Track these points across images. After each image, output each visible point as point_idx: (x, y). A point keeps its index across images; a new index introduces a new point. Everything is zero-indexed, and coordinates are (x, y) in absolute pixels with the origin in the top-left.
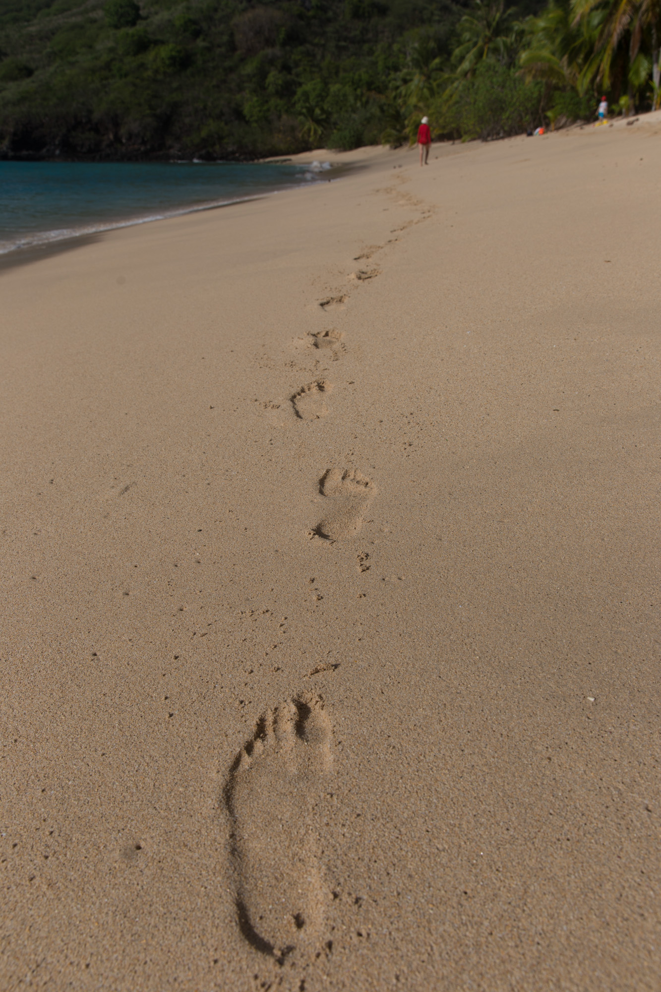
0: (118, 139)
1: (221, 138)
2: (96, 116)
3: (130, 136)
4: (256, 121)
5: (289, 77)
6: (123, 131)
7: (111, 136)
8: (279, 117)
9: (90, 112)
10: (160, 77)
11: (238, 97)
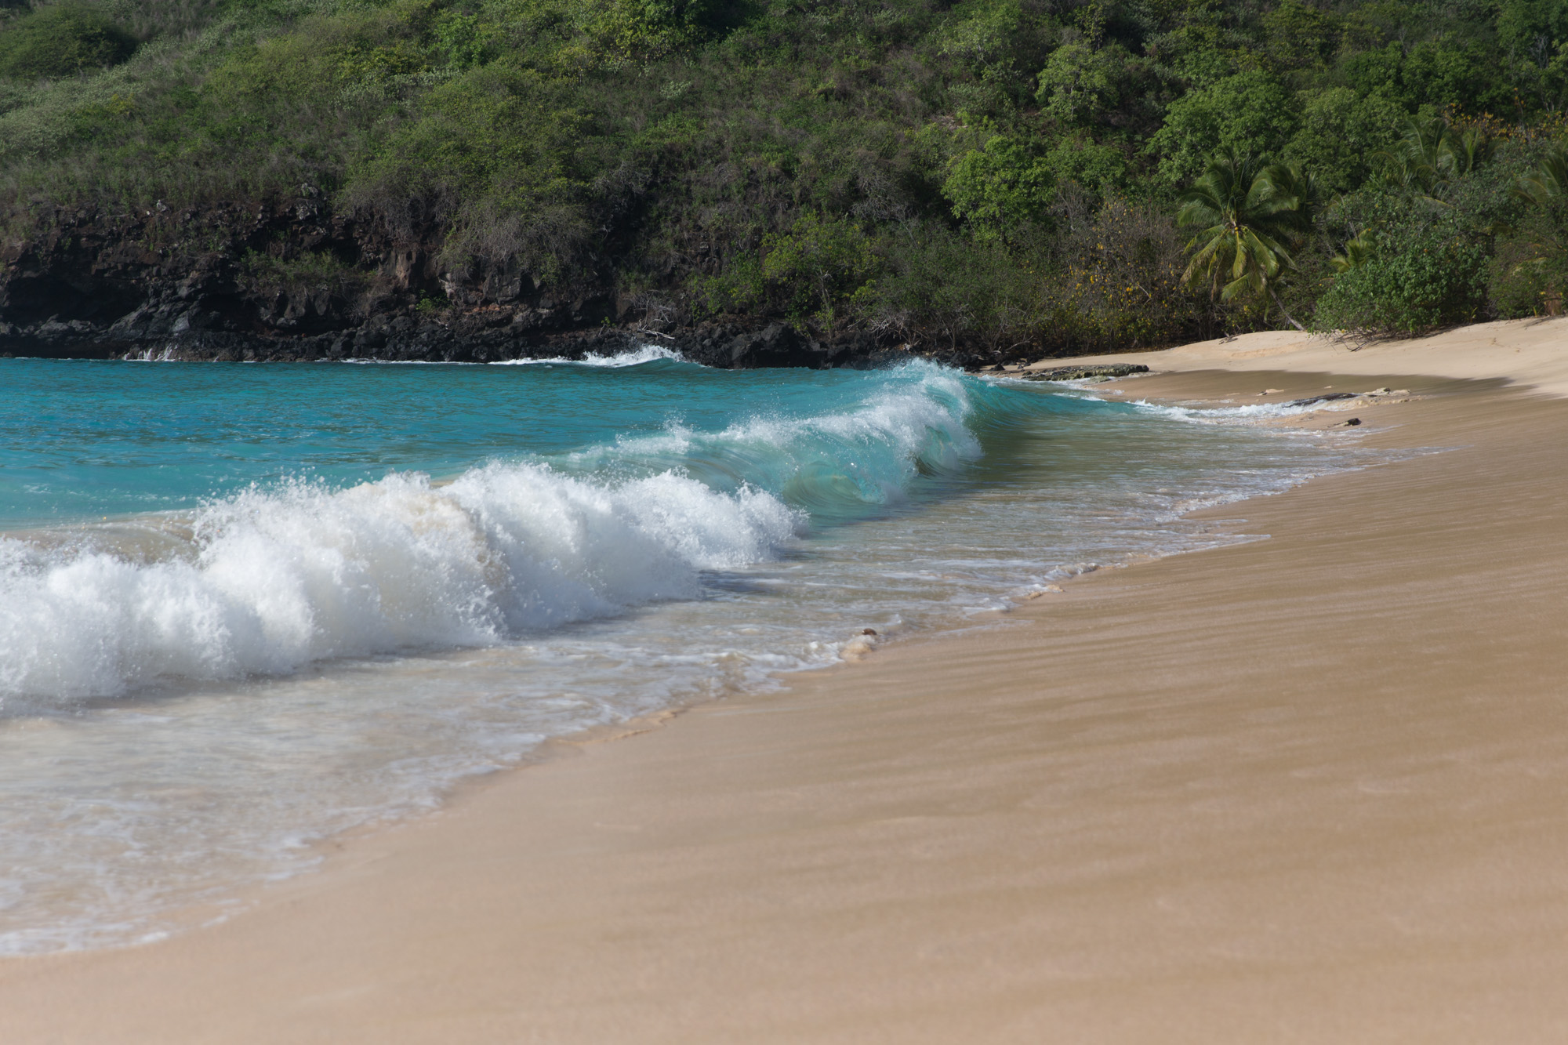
0: (425, 281)
1: (842, 282)
2: (350, 198)
3: (477, 271)
4: (994, 221)
5: (1132, 61)
6: (450, 253)
7: (401, 272)
8: (1094, 206)
9: (332, 182)
10: (615, 62)
11: (925, 132)
